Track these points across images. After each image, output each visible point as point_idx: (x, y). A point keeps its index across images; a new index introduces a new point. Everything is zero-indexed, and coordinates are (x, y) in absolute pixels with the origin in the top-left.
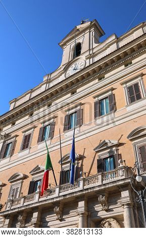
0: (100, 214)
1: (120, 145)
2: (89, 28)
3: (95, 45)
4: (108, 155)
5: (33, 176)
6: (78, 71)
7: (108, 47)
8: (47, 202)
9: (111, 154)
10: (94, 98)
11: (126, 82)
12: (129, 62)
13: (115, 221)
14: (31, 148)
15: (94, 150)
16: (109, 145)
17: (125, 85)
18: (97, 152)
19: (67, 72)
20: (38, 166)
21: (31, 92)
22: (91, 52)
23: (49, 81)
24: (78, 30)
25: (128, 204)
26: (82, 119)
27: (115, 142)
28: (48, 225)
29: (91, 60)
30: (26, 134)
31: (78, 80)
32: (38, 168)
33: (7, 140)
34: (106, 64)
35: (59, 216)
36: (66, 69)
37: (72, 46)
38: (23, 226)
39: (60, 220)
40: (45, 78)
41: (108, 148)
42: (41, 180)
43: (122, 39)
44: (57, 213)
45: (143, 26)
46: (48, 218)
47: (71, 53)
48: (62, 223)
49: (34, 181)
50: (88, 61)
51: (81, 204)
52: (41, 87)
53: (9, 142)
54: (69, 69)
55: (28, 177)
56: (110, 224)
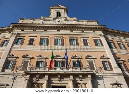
0: (78, 81)
2: (65, 9)
3: (67, 17)
4: (77, 61)
5: (38, 59)
6: (60, 23)
7: (74, 21)
10: (69, 37)
12: (83, 31)
13: (84, 84)
14: (34, 45)
16: (78, 58)
17: (82, 38)
18: (72, 58)
21: (34, 20)
23: (44, 20)
24: (59, 7)
27: (81, 57)
28: (53, 81)
29: (66, 21)
30: (31, 38)
31: (62, 27)
32: (41, 56)
33: (18, 36)
34: (75, 27)
35: (59, 79)
36: (54, 19)
37: (56, 11)
38: (38, 79)
39: (59, 81)
40: (42, 18)
41: (77, 58)
42: (42, 62)
43: (80, 21)
44: (58, 78)
45: (87, 21)
46: (52, 79)
47: (56, 14)
48: (60, 82)
49: (38, 61)
50: (65, 21)
51: (71, 77)
52: (40, 20)
53: (19, 37)
54: (56, 20)
55: (35, 58)
56: (81, 85)
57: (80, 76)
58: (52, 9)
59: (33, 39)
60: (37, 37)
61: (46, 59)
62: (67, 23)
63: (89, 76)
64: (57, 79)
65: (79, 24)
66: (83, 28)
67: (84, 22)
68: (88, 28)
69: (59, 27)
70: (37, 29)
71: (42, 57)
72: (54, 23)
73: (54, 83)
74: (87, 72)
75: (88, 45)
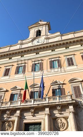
0: (56, 115)
1: (64, 84)
2: (46, 24)
3: (49, 34)
4: (57, 88)
5: (12, 91)
6: (39, 44)
7: (57, 37)
8: (27, 106)
9: (59, 88)
10: (49, 59)
11: (66, 56)
12: (68, 47)
13: (64, 119)
14: (10, 76)
15: (51, 84)
17: (66, 57)
18: (52, 85)
19: (33, 42)
20: (16, 86)
21: (10, 47)
22: (47, 37)
23: (22, 44)
24: (39, 23)
25: (73, 112)
26: (42, 67)
27: (62, 83)
28: (26, 117)
29: (47, 40)
30: (7, 68)
31: (41, 48)
32: (16, 87)
34: (57, 45)
36: (33, 41)
37: (36, 30)
38: (9, 116)
39: (33, 116)
40: (19, 42)
41: (58, 84)
42: (17, 94)
43: (63, 36)
44: (32, 113)
45: (74, 33)
46: (25, 114)
47: (36, 34)
48: (34, 118)
49: (13, 94)
50: (45, 40)
51: (47, 110)
52: (17, 45)
54: (35, 41)
55: (9, 91)
56: (61, 120)
57: (59, 108)
58: (31, 28)
59: (9, 69)
60: (13, 65)
61: (21, 91)
62: (47, 42)
63: (71, 107)
64: (30, 114)
65: (63, 39)
66: (67, 43)
67: (70, 35)
68: (74, 42)
69: (38, 49)
70: (13, 57)
71: (17, 89)
72: (32, 45)
73: (27, 119)
74: (67, 102)
75: (73, 64)
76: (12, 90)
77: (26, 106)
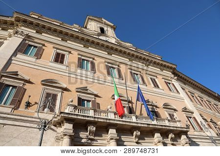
4: (151, 110)
10: (129, 69)
14: (68, 66)
20: (86, 87)
26: (122, 76)
27: (156, 104)
28: (125, 144)
30: (59, 51)
33: (29, 41)
35: (137, 140)
36: (99, 35)
37: (98, 25)
38: (92, 137)
39: (138, 143)
41: (151, 105)
42: (88, 101)
44: (136, 137)
47: (99, 29)
52: (72, 28)
53: (31, 43)
54: (101, 37)
55: (71, 91)
57: (172, 135)
58: (92, 20)
59: (63, 55)
60: (70, 52)
61: (97, 98)
63: (184, 137)
64: (133, 139)
66: (147, 60)
71: (89, 92)
75: (158, 87)
76: (77, 91)
77: (130, 124)
